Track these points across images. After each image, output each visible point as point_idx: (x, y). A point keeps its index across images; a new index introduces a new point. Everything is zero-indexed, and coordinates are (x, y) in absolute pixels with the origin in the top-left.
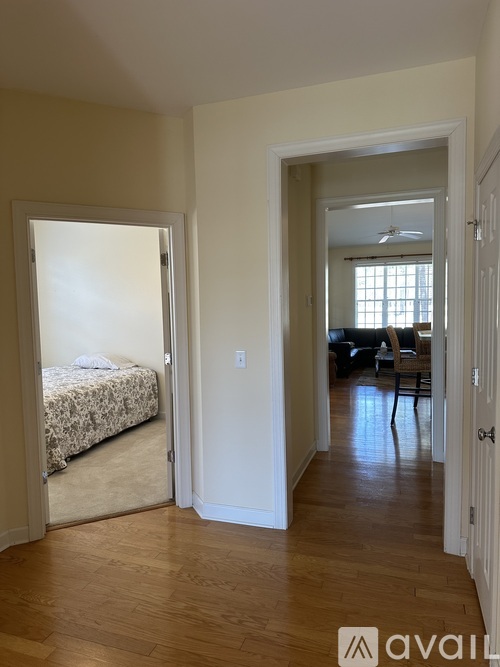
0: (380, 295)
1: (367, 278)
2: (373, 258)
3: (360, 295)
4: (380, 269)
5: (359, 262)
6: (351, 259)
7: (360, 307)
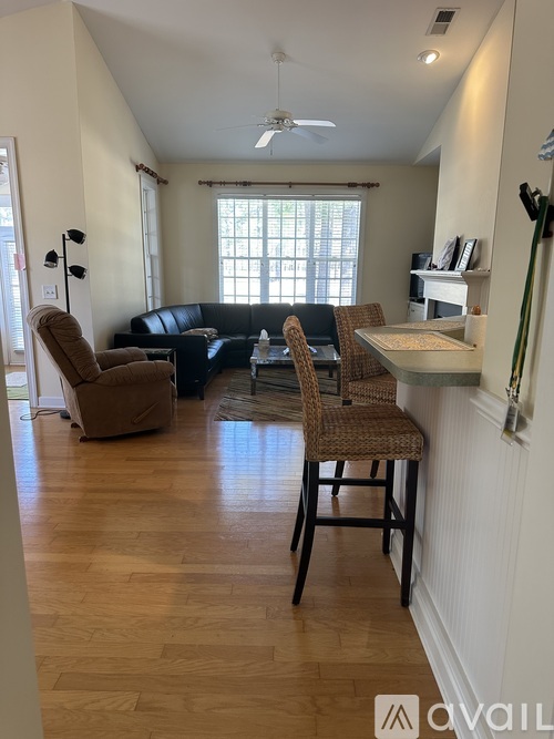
0: (257, 250)
1: (237, 217)
2: (245, 184)
3: (225, 249)
4: (256, 204)
5: (222, 189)
6: (210, 184)
7: (227, 268)
